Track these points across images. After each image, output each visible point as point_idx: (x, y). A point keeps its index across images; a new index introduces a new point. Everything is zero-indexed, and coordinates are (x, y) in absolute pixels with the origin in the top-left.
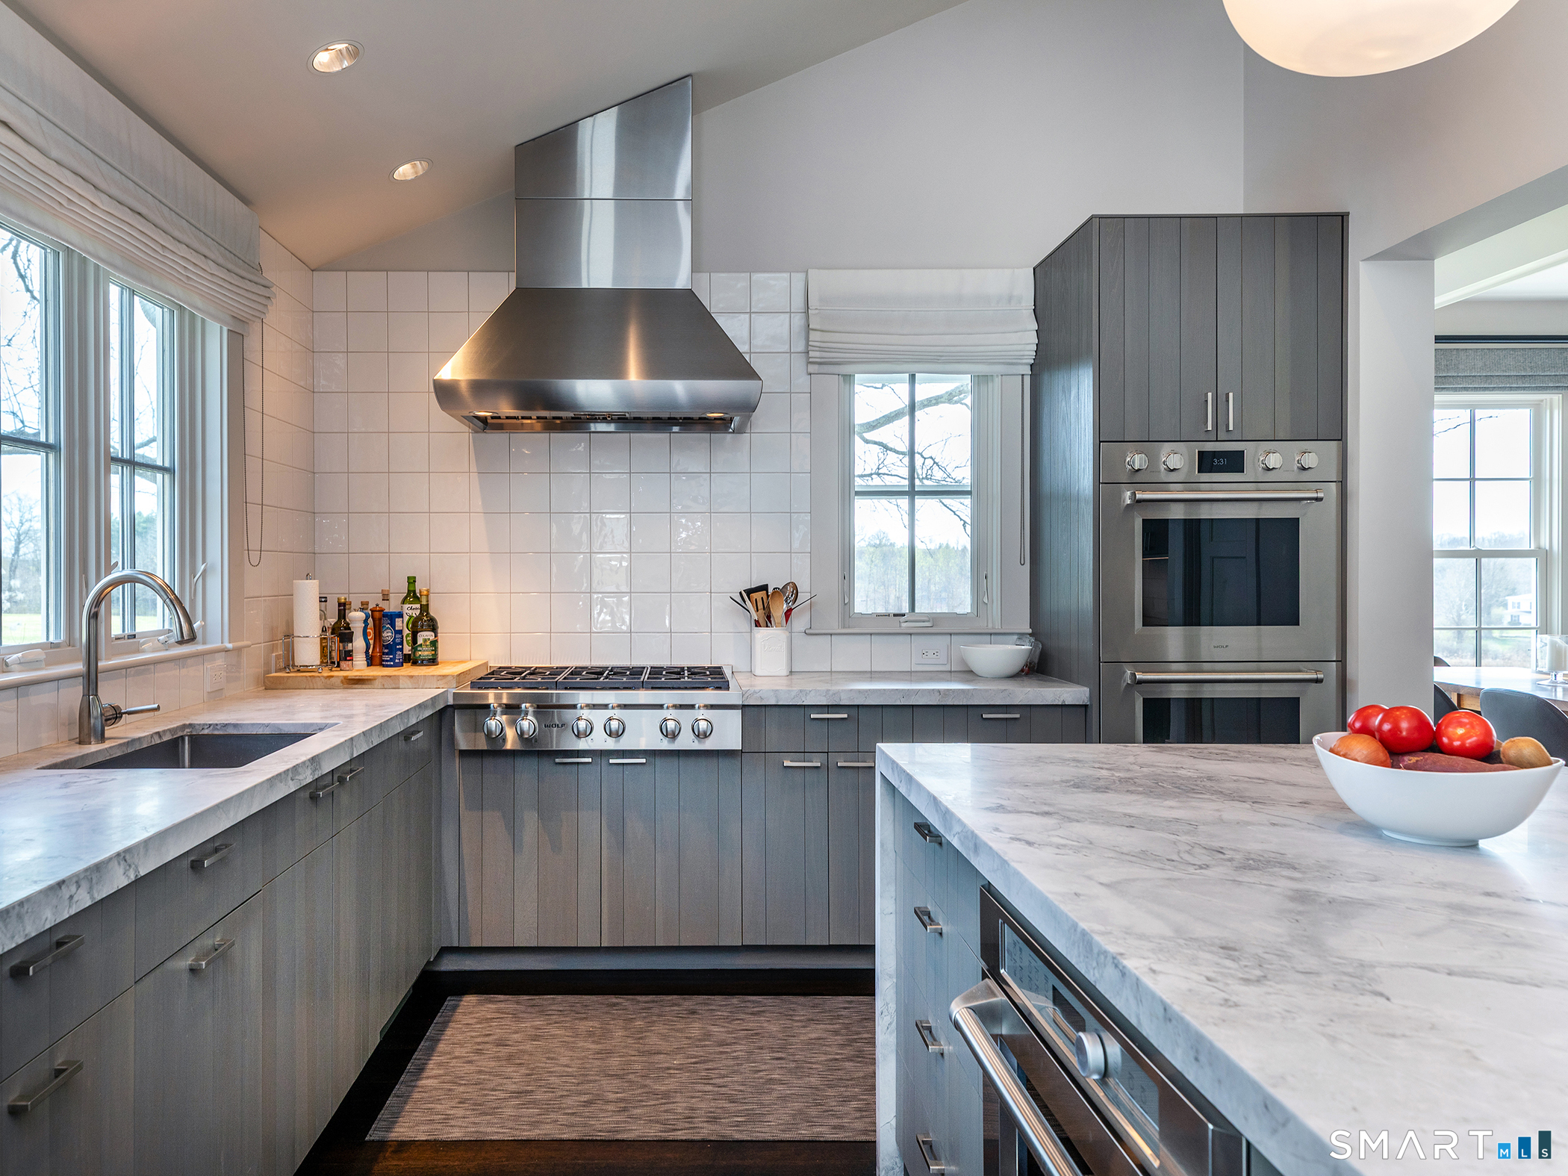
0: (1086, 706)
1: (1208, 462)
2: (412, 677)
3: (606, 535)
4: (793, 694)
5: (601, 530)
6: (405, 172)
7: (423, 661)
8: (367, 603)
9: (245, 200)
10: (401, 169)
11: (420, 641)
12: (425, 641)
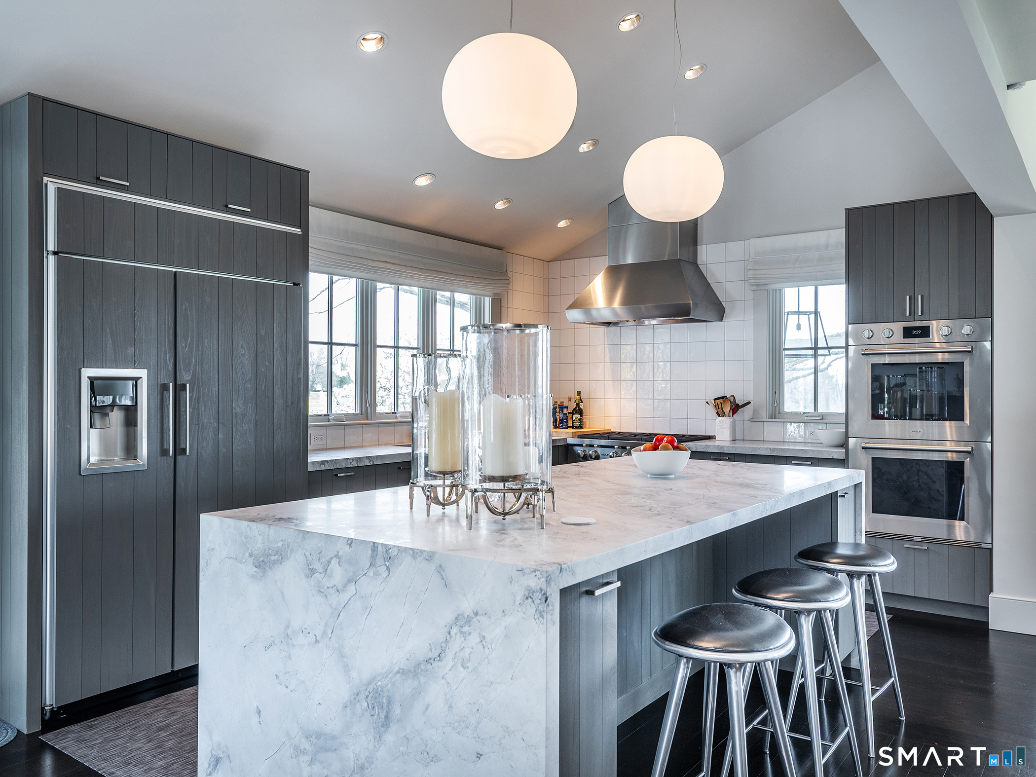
0: (844, 459)
1: (908, 333)
2: (557, 432)
3: (660, 372)
4: (703, 447)
5: (658, 370)
6: (562, 224)
7: (576, 427)
8: (557, 402)
9: (499, 248)
10: (561, 223)
11: (574, 419)
12: (576, 418)
